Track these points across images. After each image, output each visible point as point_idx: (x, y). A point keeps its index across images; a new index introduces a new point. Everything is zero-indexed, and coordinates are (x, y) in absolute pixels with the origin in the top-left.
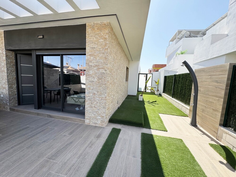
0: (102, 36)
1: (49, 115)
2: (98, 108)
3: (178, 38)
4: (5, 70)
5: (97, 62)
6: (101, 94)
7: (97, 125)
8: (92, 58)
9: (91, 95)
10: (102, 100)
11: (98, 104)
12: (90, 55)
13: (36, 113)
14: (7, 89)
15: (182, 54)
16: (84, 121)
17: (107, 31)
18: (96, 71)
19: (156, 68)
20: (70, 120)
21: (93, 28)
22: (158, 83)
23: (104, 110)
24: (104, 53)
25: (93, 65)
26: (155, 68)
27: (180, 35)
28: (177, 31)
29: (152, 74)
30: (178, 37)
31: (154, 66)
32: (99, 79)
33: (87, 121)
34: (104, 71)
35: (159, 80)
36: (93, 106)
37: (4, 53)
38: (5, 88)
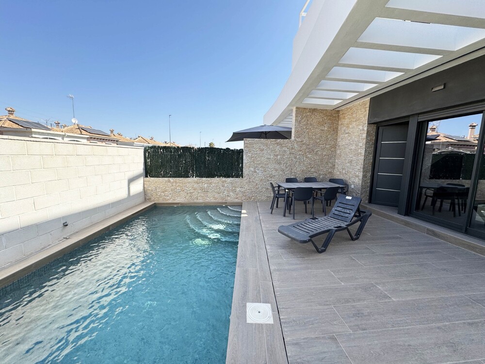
4: (363, 152)
13: (402, 221)
14: (361, 177)
37: (366, 129)
38: (358, 176)
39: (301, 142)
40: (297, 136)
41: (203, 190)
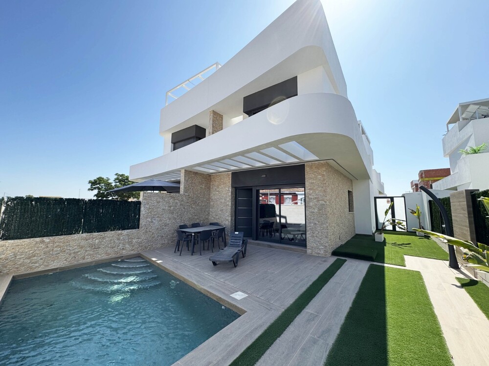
0: (320, 173)
1: (270, 245)
2: (320, 238)
4: (230, 204)
5: (317, 195)
6: (322, 224)
7: (320, 255)
8: (311, 191)
9: (312, 225)
10: (323, 229)
11: (320, 234)
12: (309, 189)
14: (230, 221)
15: (475, 152)
16: (306, 251)
17: (324, 169)
18: (316, 203)
20: (291, 250)
21: (311, 167)
22: (417, 213)
23: (326, 240)
24: (322, 187)
25: (313, 197)
27: (466, 113)
28: (458, 106)
29: (404, 197)
31: (423, 175)
32: (319, 210)
33: (309, 251)
34: (324, 203)
36: (315, 235)
37: (230, 190)
38: (228, 220)
39: (188, 196)
40: (186, 190)
41: (94, 247)
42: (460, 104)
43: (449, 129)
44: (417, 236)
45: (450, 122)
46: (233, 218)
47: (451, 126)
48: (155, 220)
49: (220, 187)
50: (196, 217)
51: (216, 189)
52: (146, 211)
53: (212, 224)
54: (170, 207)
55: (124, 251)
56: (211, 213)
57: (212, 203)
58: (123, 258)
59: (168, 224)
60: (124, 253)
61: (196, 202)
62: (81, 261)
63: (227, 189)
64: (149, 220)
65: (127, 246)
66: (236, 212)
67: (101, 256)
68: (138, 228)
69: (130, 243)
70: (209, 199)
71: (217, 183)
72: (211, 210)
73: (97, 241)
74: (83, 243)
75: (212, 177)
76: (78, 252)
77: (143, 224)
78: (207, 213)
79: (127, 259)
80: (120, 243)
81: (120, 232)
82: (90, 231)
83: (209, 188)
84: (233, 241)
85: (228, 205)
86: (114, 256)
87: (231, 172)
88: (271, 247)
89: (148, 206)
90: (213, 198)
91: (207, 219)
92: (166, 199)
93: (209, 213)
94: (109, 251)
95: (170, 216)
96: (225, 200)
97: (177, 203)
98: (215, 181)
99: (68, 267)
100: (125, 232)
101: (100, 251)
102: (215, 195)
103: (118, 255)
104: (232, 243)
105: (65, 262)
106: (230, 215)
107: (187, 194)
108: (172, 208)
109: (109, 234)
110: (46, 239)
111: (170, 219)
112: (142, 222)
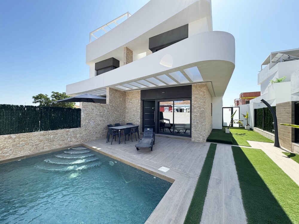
0: (202, 91)
1: (167, 136)
2: (201, 131)
3: (273, 62)
4: (140, 111)
5: (199, 105)
6: (202, 123)
7: (200, 142)
8: (196, 102)
9: (196, 123)
10: (203, 126)
11: (200, 129)
12: (194, 101)
13: (158, 135)
14: (140, 122)
15: (279, 81)
16: (191, 139)
17: (205, 88)
18: (199, 110)
19: (247, 98)
20: (181, 139)
21: (196, 87)
22: (247, 116)
23: (204, 132)
24: (203, 100)
25: (196, 106)
26: (244, 98)
27: (274, 58)
28: (270, 54)
29: (239, 107)
30: (273, 60)
31: (243, 96)
32: (201, 114)
33: (193, 139)
34: (204, 110)
35: (248, 113)
36: (197, 130)
37: (140, 102)
38: (138, 121)
39: (112, 105)
40: (110, 102)
41: (50, 140)
42: (271, 53)
43: (262, 68)
44: (245, 129)
45: (263, 64)
46: (142, 120)
47: (264, 66)
48: (91, 121)
49: (132, 100)
50: (117, 120)
51: (129, 101)
52: (84, 115)
53: (128, 124)
54: (101, 113)
55: (71, 143)
56: (126, 117)
57: (127, 111)
58: (71, 148)
59: (100, 124)
60: (72, 144)
61: (117, 110)
62: (41, 151)
63: (138, 101)
64: (87, 121)
65: (73, 139)
66: (143, 117)
67: (56, 146)
68: (80, 127)
69: (75, 137)
70: (125, 108)
71: (130, 97)
72: (126, 115)
73: (52, 136)
74: (41, 138)
75: (126, 93)
76: (38, 144)
77: (83, 124)
78: (124, 117)
79: (73, 148)
80: (68, 137)
81: (68, 130)
82: (46, 129)
83: (125, 101)
84: (146, 134)
85: (139, 112)
86: (65, 146)
87: (140, 90)
88: (168, 137)
89: (86, 112)
90: (128, 107)
91: (124, 120)
92: (98, 108)
93: (125, 117)
94: (61, 143)
95: (101, 119)
96: (137, 108)
97: (105, 110)
98: (129, 96)
99: (32, 155)
100: (72, 130)
101: (54, 143)
102: (129, 105)
103: (68, 146)
104: (146, 136)
105: (29, 151)
106: (140, 118)
107: (111, 104)
108: (102, 113)
109: (60, 132)
110: (13, 136)
111: (101, 121)
112: (83, 123)
